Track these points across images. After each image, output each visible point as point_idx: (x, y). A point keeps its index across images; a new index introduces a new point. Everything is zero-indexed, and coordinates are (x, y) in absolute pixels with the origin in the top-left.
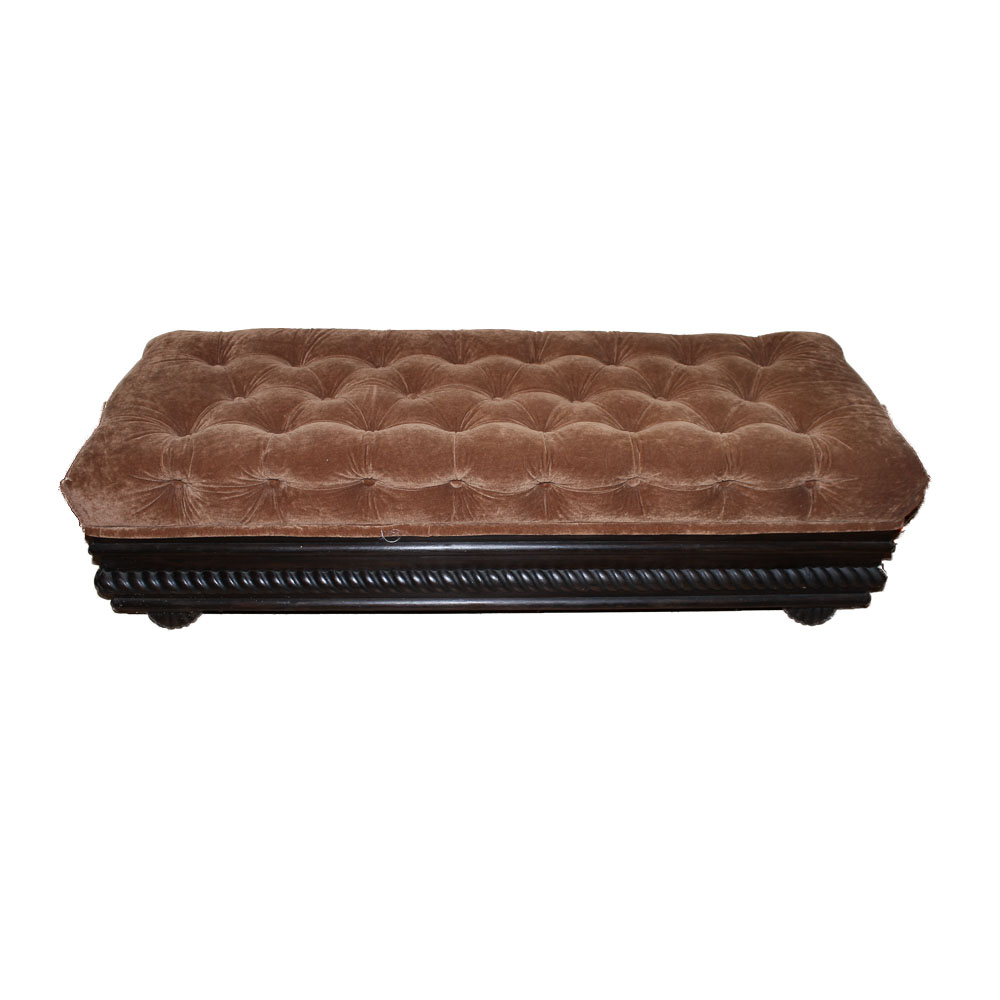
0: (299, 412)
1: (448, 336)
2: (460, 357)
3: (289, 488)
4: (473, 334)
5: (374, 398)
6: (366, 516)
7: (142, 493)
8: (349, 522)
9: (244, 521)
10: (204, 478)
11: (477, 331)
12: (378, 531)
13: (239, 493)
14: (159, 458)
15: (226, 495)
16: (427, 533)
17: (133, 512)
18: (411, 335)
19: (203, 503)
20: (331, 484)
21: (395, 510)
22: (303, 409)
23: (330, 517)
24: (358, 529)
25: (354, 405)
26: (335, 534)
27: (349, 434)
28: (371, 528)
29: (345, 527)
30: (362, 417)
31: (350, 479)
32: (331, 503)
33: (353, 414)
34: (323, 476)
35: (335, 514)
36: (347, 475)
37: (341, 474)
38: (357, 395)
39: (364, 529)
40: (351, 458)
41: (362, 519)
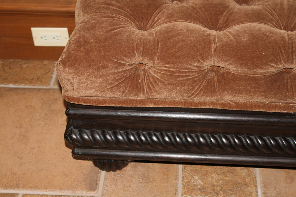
0: (231, 14)
3: (228, 73)
5: (286, 7)
6: (285, 96)
7: (119, 72)
8: (270, 100)
9: (190, 96)
10: (168, 63)
12: (290, 108)
13: (191, 75)
14: (133, 47)
15: (182, 77)
17: (109, 87)
19: (161, 82)
20: (264, 71)
22: (232, 13)
23: (257, 96)
24: (278, 105)
25: (271, 11)
26: (259, 109)
27: (277, 33)
28: (288, 106)
29: (267, 104)
30: (278, 20)
31: (277, 68)
32: (260, 85)
33: (272, 17)
34: (259, 65)
35: (262, 94)
36: (276, 65)
37: (273, 64)
38: (271, 3)
39: (282, 106)
40: (282, 52)
41: (281, 99)
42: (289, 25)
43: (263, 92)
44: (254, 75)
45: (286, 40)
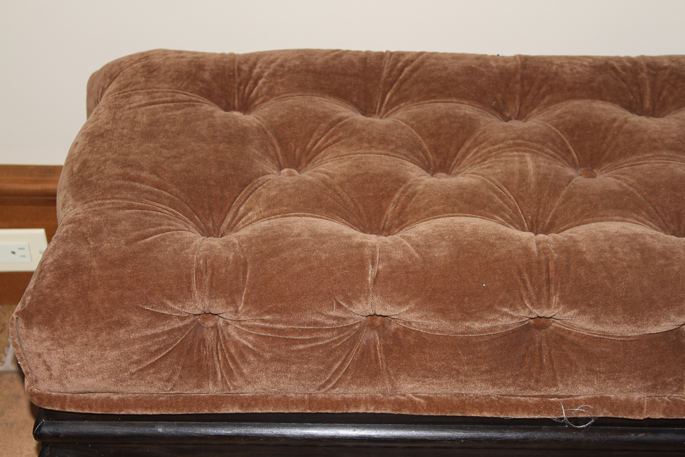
0: (410, 197)
1: (624, 68)
2: (647, 104)
3: (407, 332)
4: (666, 64)
6: (537, 381)
7: (155, 336)
8: (503, 391)
9: (323, 386)
10: (268, 313)
11: (671, 58)
13: (323, 339)
14: (189, 276)
15: (303, 342)
16: (641, 412)
17: (134, 369)
18: (562, 66)
19: (255, 354)
21: (591, 371)
22: (414, 194)
23: (474, 383)
24: (521, 402)
25: (500, 188)
26: (481, 411)
27: (513, 239)
28: (544, 402)
29: (497, 399)
30: (516, 208)
31: (517, 317)
32: (481, 358)
33: (502, 202)
34: (475, 312)
35: (485, 377)
36: (514, 311)
37: (505, 310)
38: (500, 170)
39: (531, 403)
40: (524, 281)
41: (529, 387)
42: (540, 219)
43: (487, 372)
44: (464, 334)
45: (533, 253)
